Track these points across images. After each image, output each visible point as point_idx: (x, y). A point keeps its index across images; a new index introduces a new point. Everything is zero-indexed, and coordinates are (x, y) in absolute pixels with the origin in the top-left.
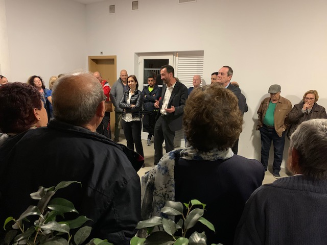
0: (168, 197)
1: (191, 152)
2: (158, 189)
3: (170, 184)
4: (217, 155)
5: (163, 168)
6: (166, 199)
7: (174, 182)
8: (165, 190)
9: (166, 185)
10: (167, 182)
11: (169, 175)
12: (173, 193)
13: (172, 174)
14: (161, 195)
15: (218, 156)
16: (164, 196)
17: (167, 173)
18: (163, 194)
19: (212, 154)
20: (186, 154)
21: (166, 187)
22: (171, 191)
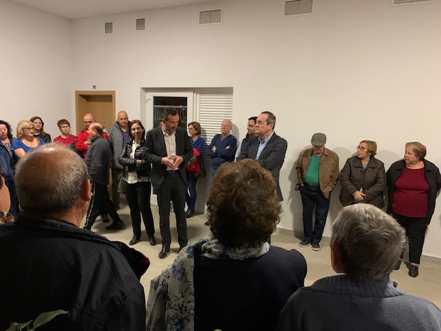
0: (186, 310)
1: (215, 248)
2: (173, 299)
3: (188, 292)
4: (249, 252)
5: (179, 271)
6: (183, 312)
7: (193, 289)
8: (182, 300)
9: (182, 293)
10: (183, 291)
11: (186, 281)
12: (192, 304)
13: (191, 279)
14: (177, 307)
15: (249, 254)
16: (181, 309)
17: (184, 277)
18: (179, 306)
19: (242, 251)
20: (210, 251)
21: (183, 296)
22: (189, 302)
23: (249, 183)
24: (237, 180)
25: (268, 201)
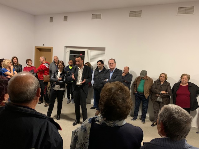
0: (85, 146)
1: (101, 120)
2: (79, 140)
3: (87, 138)
4: (115, 123)
5: (84, 128)
6: (84, 147)
7: (89, 137)
8: (83, 141)
9: (84, 138)
10: (84, 137)
11: (86, 133)
12: (88, 144)
13: (89, 132)
14: (81, 144)
16: (82, 145)
17: (86, 131)
18: (82, 144)
19: (112, 122)
20: (98, 121)
21: (84, 140)
22: (87, 143)
23: (119, 92)
24: (113, 91)
25: (127, 100)
